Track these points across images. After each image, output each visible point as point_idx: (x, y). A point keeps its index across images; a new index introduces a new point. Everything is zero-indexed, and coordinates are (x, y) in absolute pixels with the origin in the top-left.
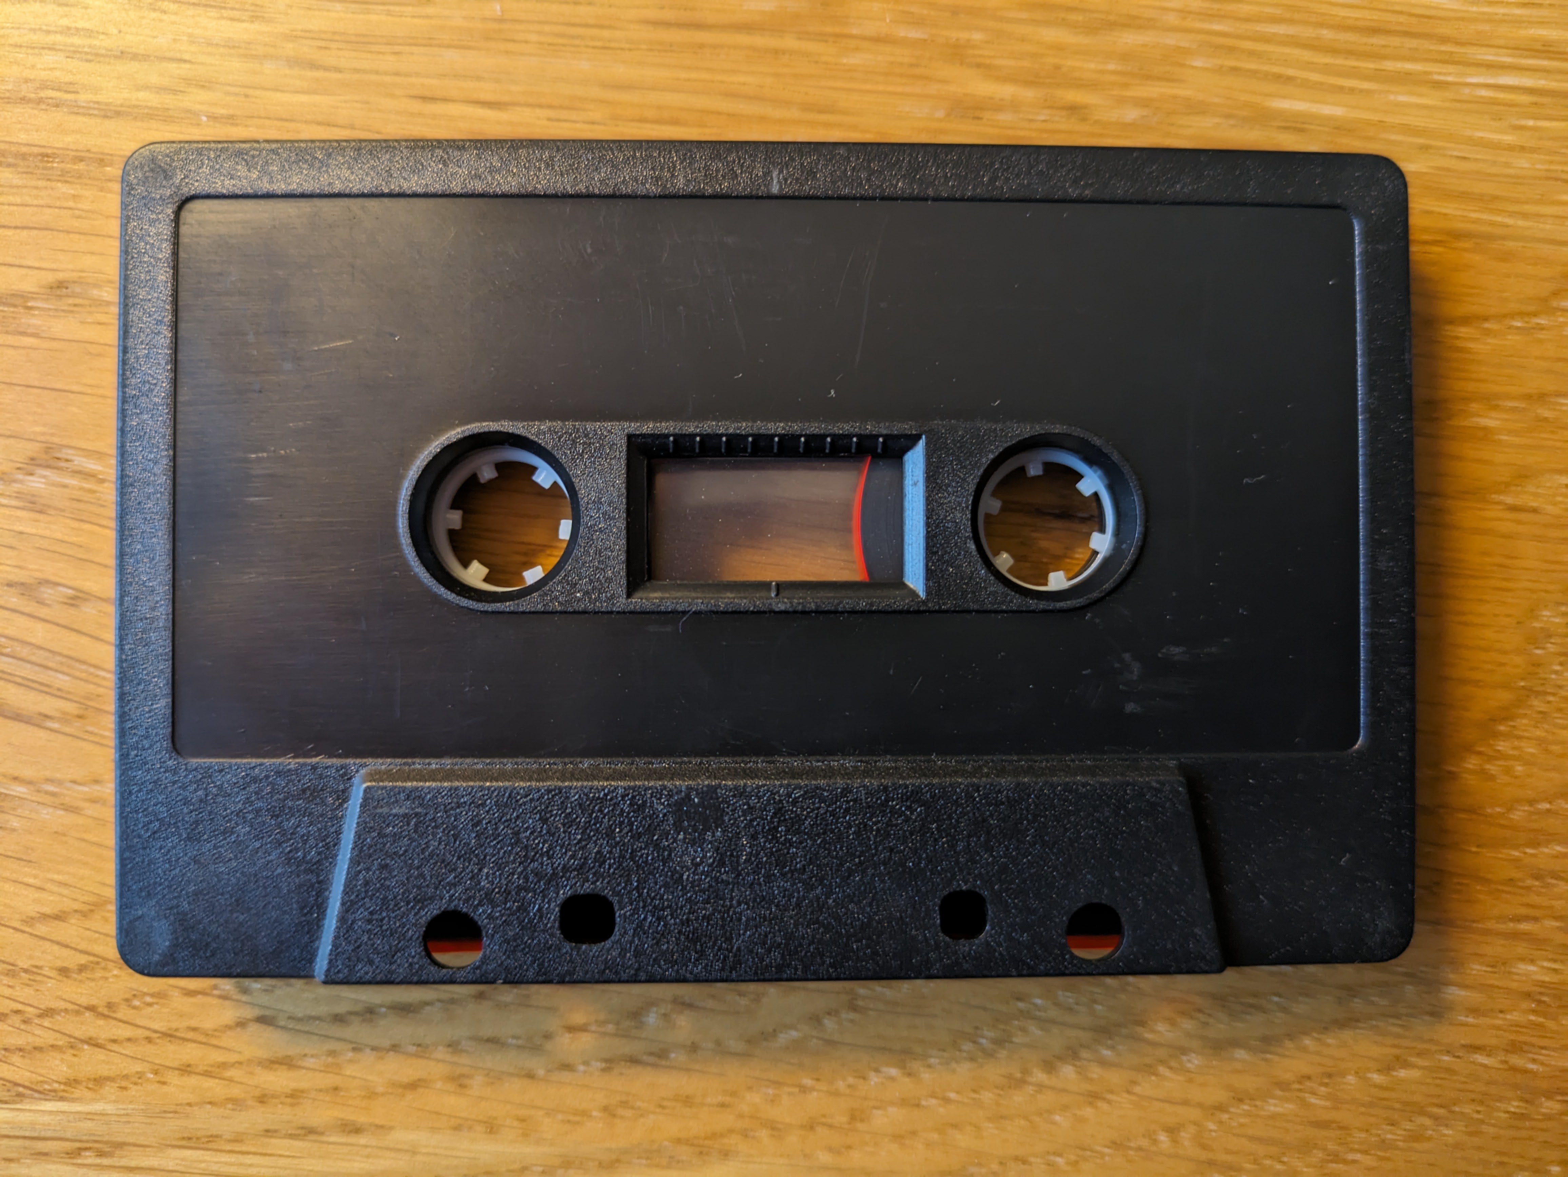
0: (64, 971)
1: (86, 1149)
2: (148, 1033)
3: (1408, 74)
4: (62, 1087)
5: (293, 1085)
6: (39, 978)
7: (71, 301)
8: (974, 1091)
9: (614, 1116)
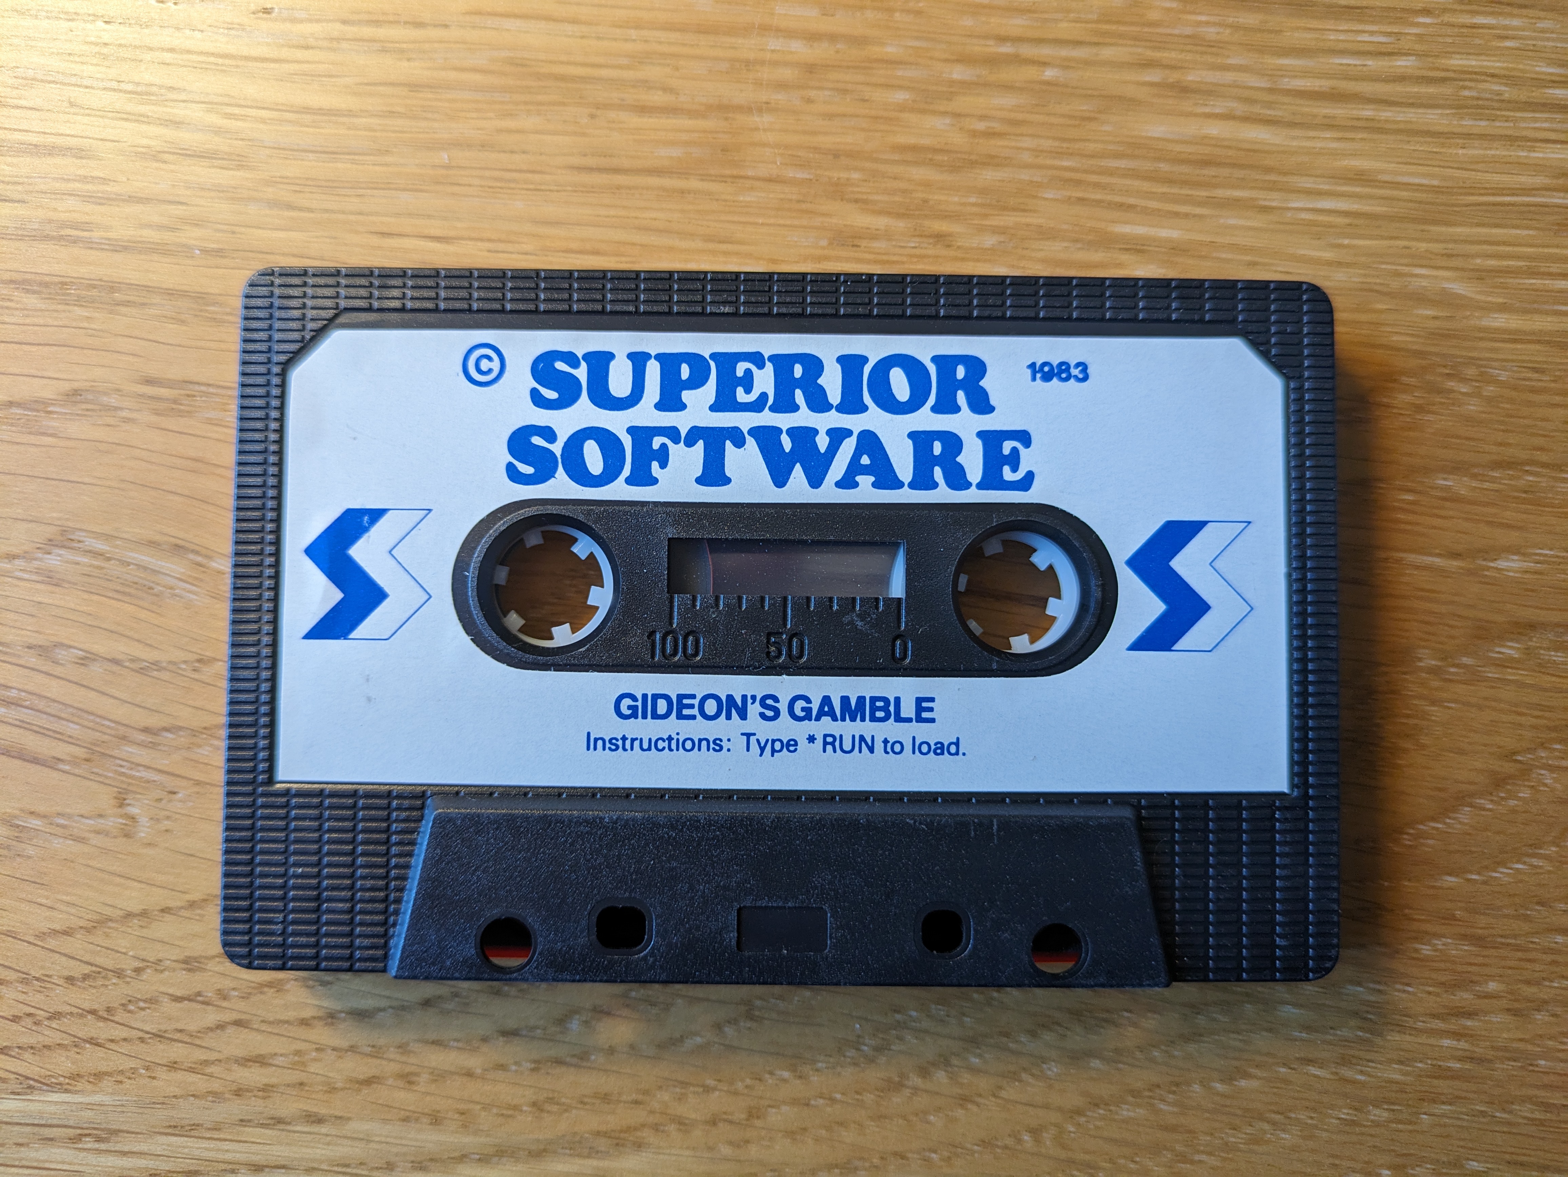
0: (70, 980)
1: (86, 1135)
2: (141, 1034)
3: (1237, 200)
4: (67, 1081)
5: (265, 1081)
6: (49, 985)
7: (84, 406)
8: (857, 1093)
9: (542, 1110)
